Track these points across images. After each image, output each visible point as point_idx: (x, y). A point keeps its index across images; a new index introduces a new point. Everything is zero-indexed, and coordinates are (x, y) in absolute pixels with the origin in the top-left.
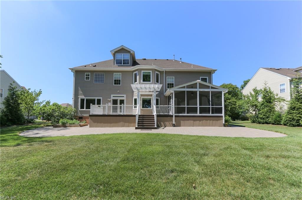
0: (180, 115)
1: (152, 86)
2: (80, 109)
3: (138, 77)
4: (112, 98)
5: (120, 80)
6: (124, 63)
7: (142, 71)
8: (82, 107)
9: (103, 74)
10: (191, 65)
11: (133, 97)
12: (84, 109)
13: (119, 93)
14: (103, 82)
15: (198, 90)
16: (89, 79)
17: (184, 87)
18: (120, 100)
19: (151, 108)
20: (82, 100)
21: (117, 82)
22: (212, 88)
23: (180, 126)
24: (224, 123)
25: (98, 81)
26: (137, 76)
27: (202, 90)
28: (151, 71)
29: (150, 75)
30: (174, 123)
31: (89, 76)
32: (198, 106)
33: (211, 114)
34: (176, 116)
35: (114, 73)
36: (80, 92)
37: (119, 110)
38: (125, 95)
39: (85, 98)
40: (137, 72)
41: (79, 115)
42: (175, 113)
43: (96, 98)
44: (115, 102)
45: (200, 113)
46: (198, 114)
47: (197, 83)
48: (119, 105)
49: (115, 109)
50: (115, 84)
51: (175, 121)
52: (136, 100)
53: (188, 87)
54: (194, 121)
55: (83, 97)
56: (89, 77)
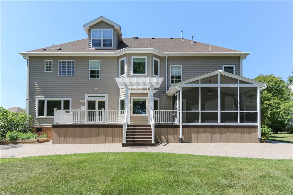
0: (191, 124)
1: (148, 80)
2: (37, 117)
3: (126, 67)
4: (87, 99)
5: (98, 72)
6: (104, 45)
7: (133, 57)
8: (41, 113)
9: (73, 62)
10: (209, 46)
11: (118, 98)
12: (44, 116)
13: (97, 92)
14: (73, 75)
15: (219, 86)
16: (51, 70)
17: (197, 82)
18: (99, 102)
19: (147, 115)
20: (41, 103)
21: (94, 74)
22: (242, 82)
23: (191, 142)
24: (259, 136)
25: (65, 72)
26: (125, 65)
27: (225, 85)
28: (146, 57)
29: (145, 63)
30: (181, 137)
31: (51, 65)
32: (219, 111)
33: (239, 124)
34: (184, 127)
35: (89, 61)
36: (38, 89)
37: (97, 117)
38: (106, 95)
39: (46, 100)
40: (124, 58)
41: (37, 125)
42: (183, 122)
43: (63, 99)
44: (91, 105)
45: (221, 122)
46: (219, 123)
47: (217, 75)
48: (97, 110)
49: (91, 116)
50: (91, 77)
51: (183, 134)
52: (123, 102)
53: (204, 81)
54: (213, 133)
55: (42, 98)
56: (51, 67)
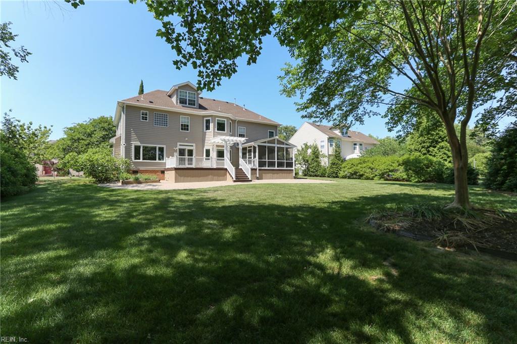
0: (263, 168)
1: (227, 138)
2: (134, 160)
4: (179, 147)
5: (188, 126)
6: (189, 104)
7: (217, 119)
8: (137, 156)
9: (167, 115)
10: (259, 115)
11: (204, 147)
13: (187, 142)
14: (167, 126)
15: (276, 145)
16: (146, 120)
17: (265, 142)
18: (188, 150)
20: (137, 149)
21: (185, 127)
22: (286, 144)
23: (262, 179)
24: (294, 175)
25: (160, 123)
26: (211, 124)
27: (279, 146)
28: (225, 120)
29: (224, 124)
30: (258, 176)
31: (147, 115)
32: (276, 160)
33: (285, 168)
34: (259, 170)
35: (181, 116)
36: (134, 136)
37: (187, 162)
38: (194, 145)
39: (142, 145)
40: (210, 118)
41: (133, 167)
42: (259, 167)
43: (158, 146)
44: (182, 152)
45: (278, 167)
46: (276, 168)
47: (275, 139)
48: (187, 157)
49: (182, 161)
50: (182, 129)
51: (259, 174)
52: (208, 152)
53: (269, 142)
54: (273, 174)
55: (138, 144)
56: (147, 117)
